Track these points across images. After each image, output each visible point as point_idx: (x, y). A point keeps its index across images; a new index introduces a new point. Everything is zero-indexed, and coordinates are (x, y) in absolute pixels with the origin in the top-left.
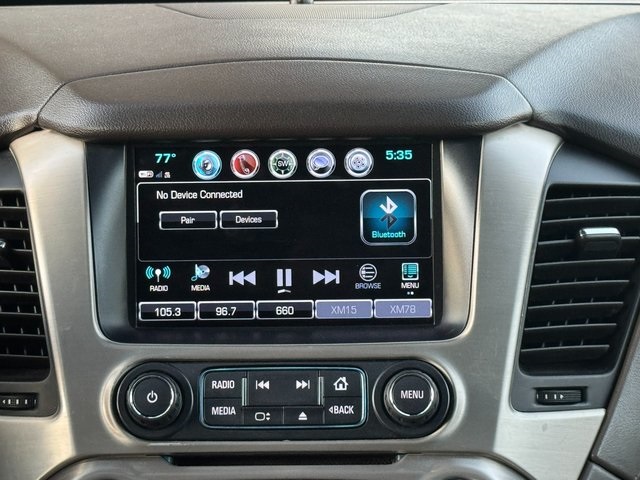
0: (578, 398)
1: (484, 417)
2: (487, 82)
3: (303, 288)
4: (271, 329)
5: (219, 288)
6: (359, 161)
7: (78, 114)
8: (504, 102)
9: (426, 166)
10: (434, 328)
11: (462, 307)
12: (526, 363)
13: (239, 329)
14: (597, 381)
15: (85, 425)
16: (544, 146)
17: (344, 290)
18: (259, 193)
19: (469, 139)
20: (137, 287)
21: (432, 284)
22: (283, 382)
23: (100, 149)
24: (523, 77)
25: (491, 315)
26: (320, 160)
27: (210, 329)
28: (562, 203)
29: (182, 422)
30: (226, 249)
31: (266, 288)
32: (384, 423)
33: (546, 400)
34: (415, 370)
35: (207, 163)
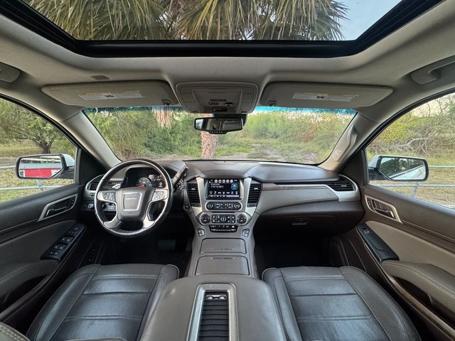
0: (254, 206)
1: (244, 208)
2: (244, 173)
3: (226, 194)
4: (222, 198)
5: (217, 194)
6: (232, 181)
7: (203, 176)
8: (246, 175)
9: (238, 181)
10: (239, 199)
11: (242, 197)
12: (248, 202)
13: (219, 198)
14: (255, 204)
15: (203, 208)
16: (251, 179)
17: (230, 194)
18: (221, 184)
19: (243, 179)
20: (209, 194)
21: (239, 194)
22: (224, 204)
23: (205, 180)
24: (249, 172)
25: (245, 198)
26: (228, 181)
27: (216, 198)
28: (252, 186)
29: (213, 208)
30: (218, 190)
31: (222, 194)
32: (234, 209)
33: (250, 206)
34: (238, 203)
35: (216, 181)
